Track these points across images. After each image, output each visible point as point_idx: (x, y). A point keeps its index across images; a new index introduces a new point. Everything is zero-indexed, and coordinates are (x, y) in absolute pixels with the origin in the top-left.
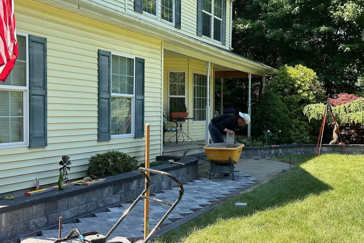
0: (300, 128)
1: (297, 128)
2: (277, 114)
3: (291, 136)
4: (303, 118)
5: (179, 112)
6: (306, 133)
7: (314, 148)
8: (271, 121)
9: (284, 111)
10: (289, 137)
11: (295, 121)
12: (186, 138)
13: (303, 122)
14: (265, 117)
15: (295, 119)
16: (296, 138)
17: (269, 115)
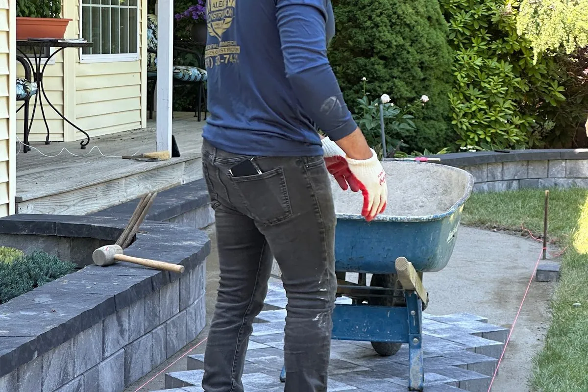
0: (483, 85)
1: (471, 87)
2: (407, 29)
3: (454, 115)
4: (494, 47)
5: (29, 16)
6: (507, 105)
7: (551, 163)
8: (383, 58)
9: (429, 18)
10: (449, 119)
11: (466, 58)
12: (55, 126)
13: (493, 63)
14: (360, 42)
15: (466, 49)
16: (470, 124)
17: (377, 35)
